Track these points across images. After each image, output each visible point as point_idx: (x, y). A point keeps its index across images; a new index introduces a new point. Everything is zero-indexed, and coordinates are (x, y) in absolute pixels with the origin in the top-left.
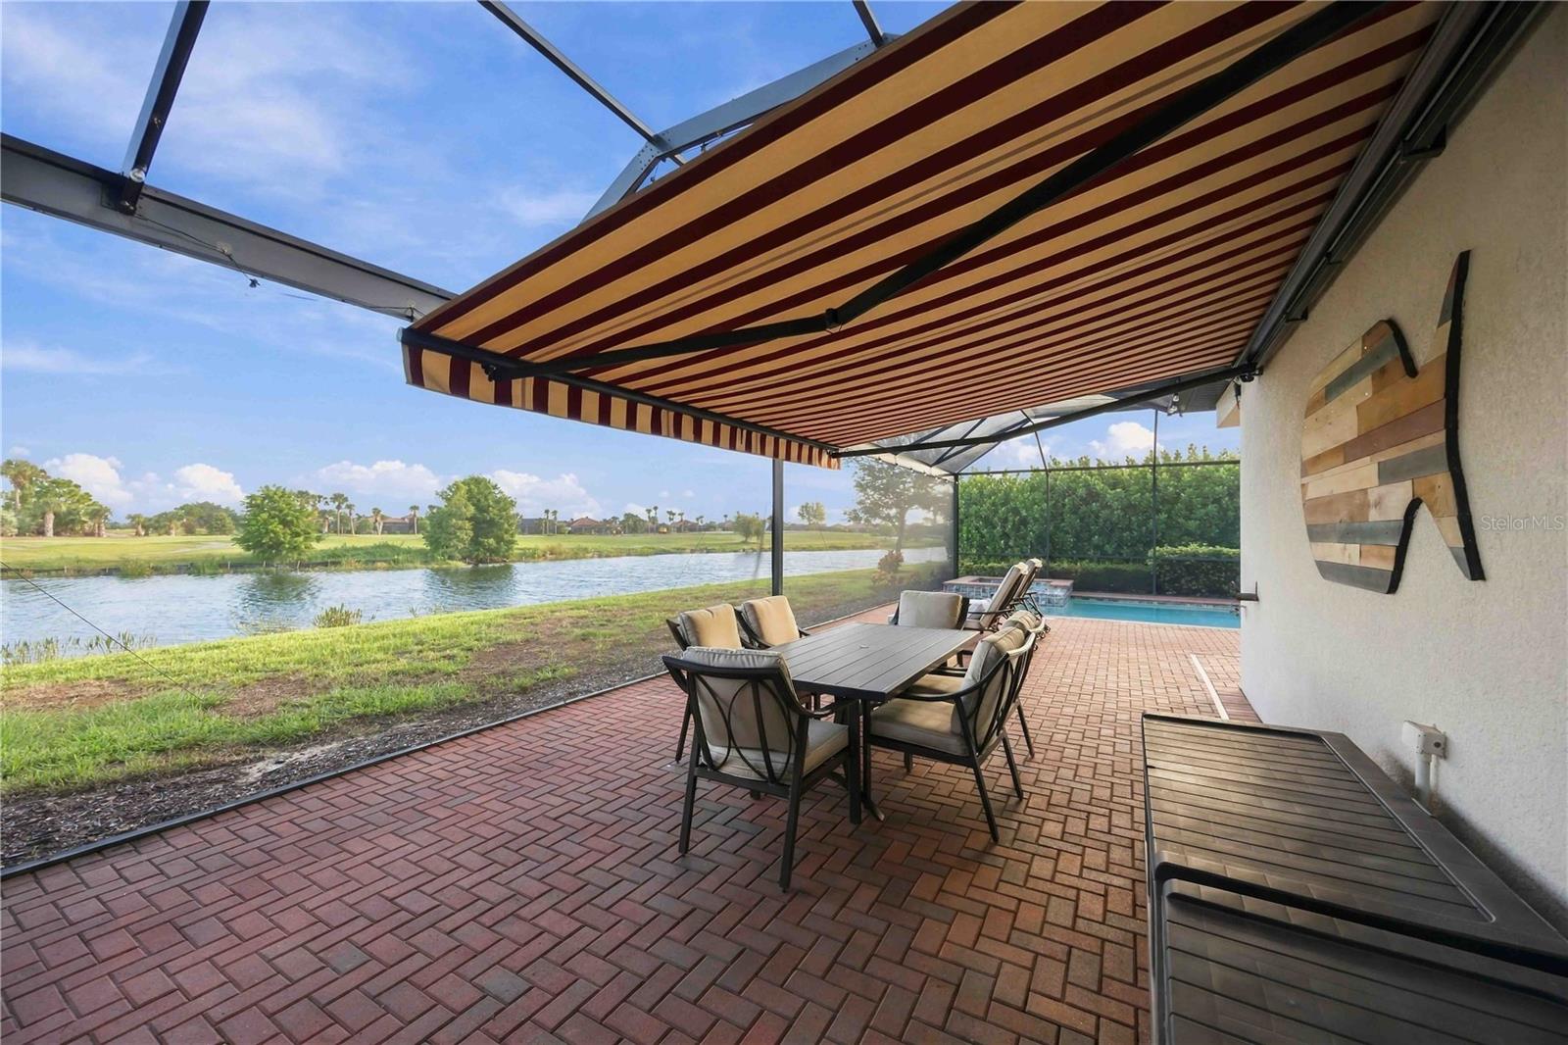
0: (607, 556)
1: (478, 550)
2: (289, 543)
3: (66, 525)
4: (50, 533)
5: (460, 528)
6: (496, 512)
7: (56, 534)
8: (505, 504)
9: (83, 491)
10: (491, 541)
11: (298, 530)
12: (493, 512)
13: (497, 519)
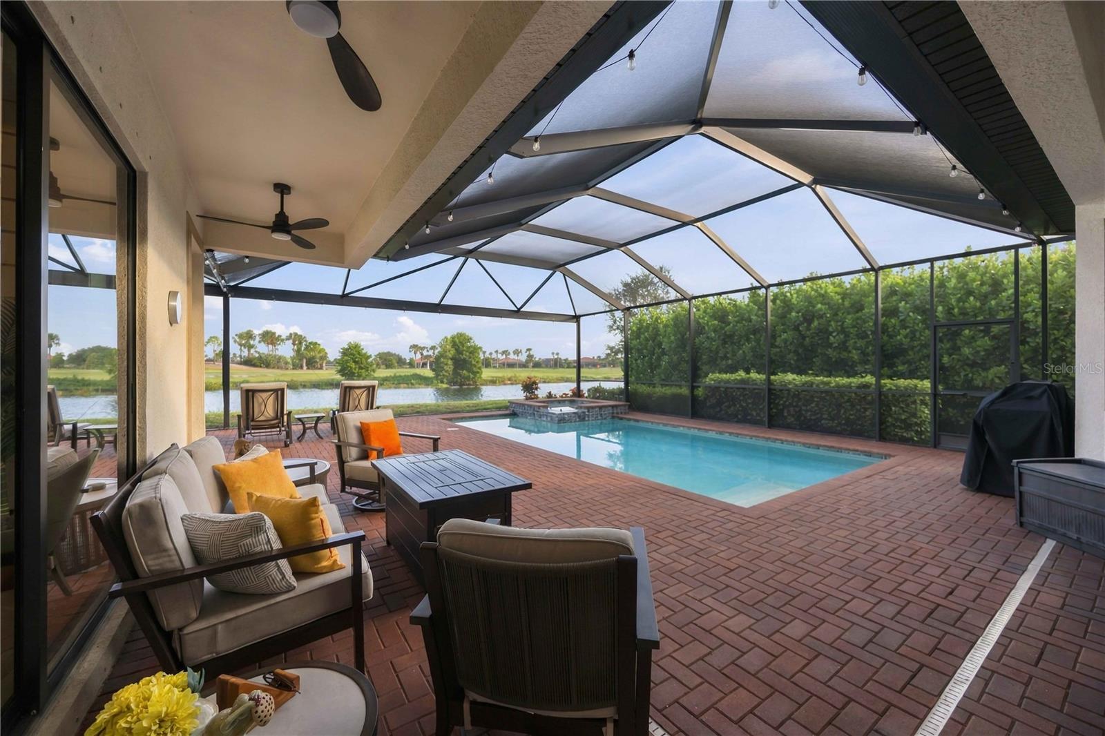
0: (549, 382)
1: (457, 378)
2: (358, 373)
3: (311, 364)
4: (305, 368)
5: (446, 364)
6: (468, 354)
7: (308, 368)
8: (475, 350)
9: (321, 347)
10: (465, 372)
11: (362, 366)
12: (465, 355)
13: (467, 358)
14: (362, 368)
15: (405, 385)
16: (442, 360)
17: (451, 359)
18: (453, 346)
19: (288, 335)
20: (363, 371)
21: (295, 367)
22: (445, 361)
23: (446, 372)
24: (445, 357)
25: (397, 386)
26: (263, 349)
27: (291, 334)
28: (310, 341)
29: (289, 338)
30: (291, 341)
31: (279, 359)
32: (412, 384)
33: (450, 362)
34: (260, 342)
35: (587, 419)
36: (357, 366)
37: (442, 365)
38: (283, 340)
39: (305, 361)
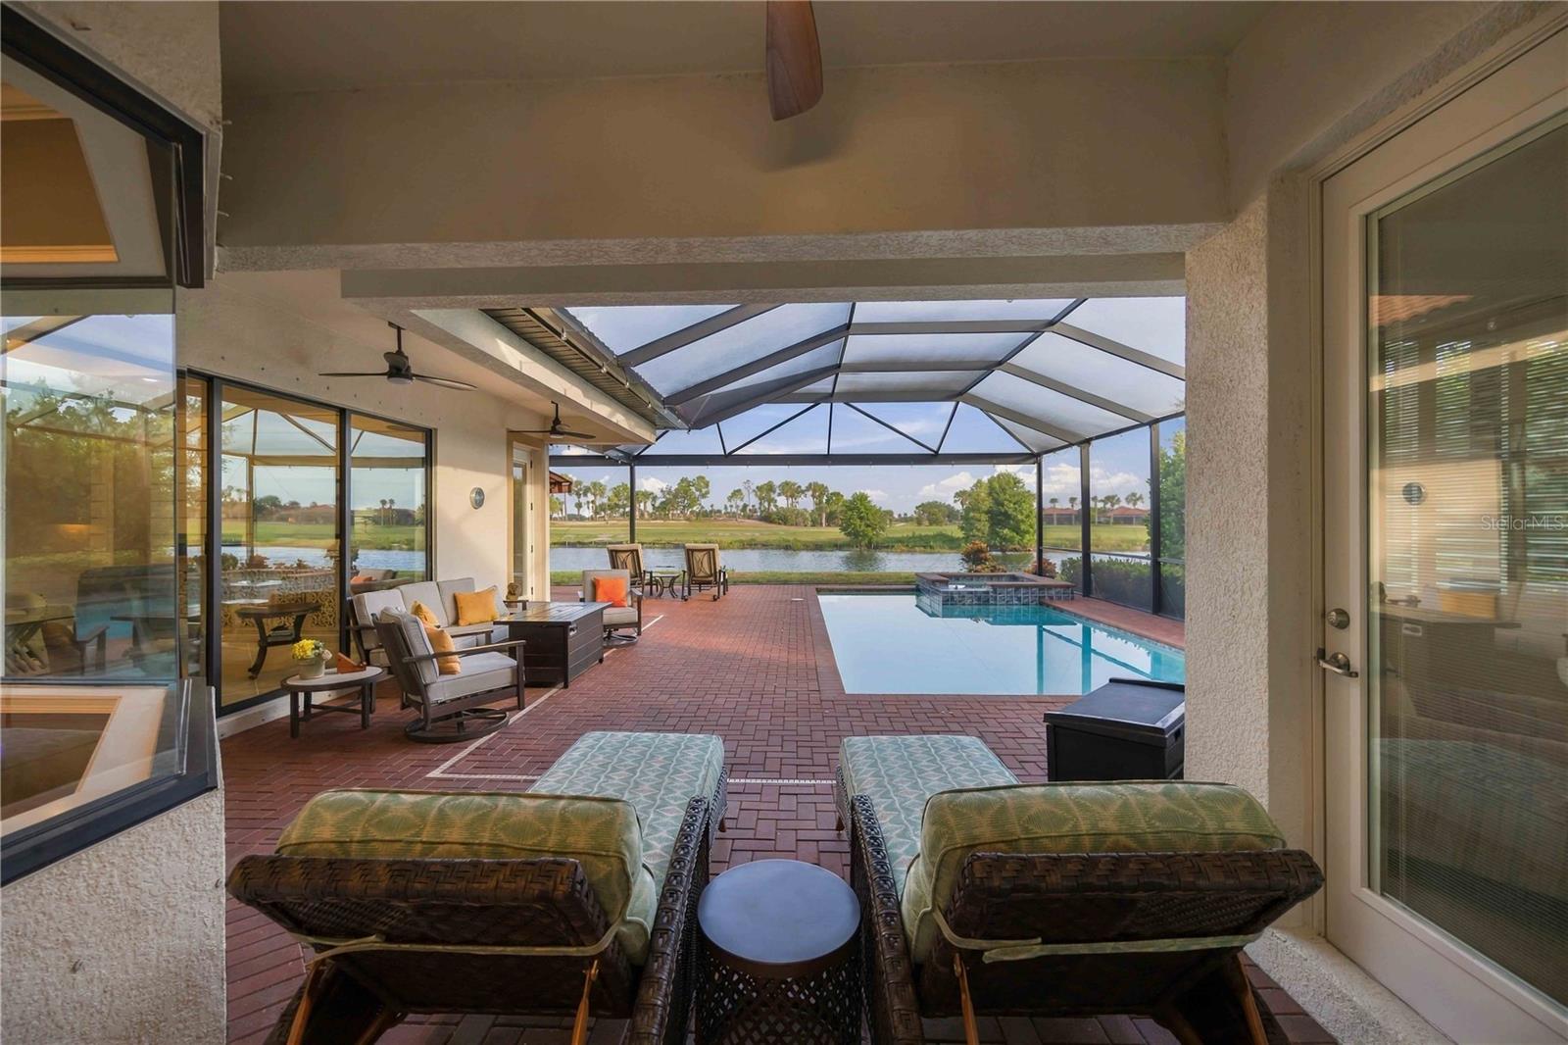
1: (994, 539)
4: (823, 524)
5: (980, 520)
6: (1012, 504)
7: (826, 525)
10: (1006, 531)
11: (869, 523)
12: (1008, 507)
13: (1011, 511)
14: (868, 526)
15: (922, 549)
16: (972, 514)
17: (987, 513)
18: (990, 494)
19: (807, 485)
20: (870, 529)
21: (815, 523)
22: (977, 515)
23: (978, 530)
24: (978, 510)
25: (911, 550)
26: (782, 502)
27: (810, 484)
28: (831, 492)
29: (809, 488)
30: (810, 493)
31: (800, 514)
32: (931, 547)
33: (984, 517)
34: (779, 495)
35: (991, 602)
36: (863, 523)
37: (972, 521)
38: (803, 492)
39: (824, 515)
